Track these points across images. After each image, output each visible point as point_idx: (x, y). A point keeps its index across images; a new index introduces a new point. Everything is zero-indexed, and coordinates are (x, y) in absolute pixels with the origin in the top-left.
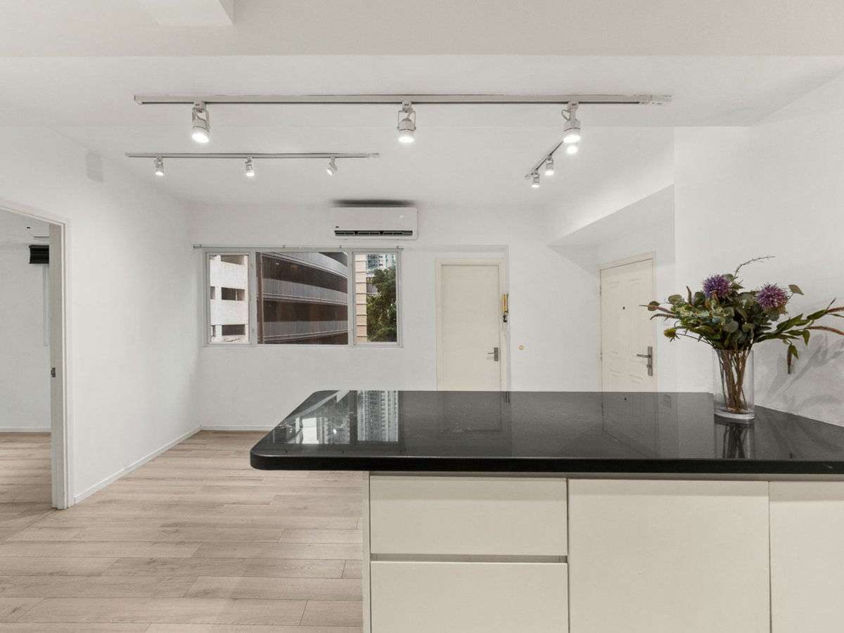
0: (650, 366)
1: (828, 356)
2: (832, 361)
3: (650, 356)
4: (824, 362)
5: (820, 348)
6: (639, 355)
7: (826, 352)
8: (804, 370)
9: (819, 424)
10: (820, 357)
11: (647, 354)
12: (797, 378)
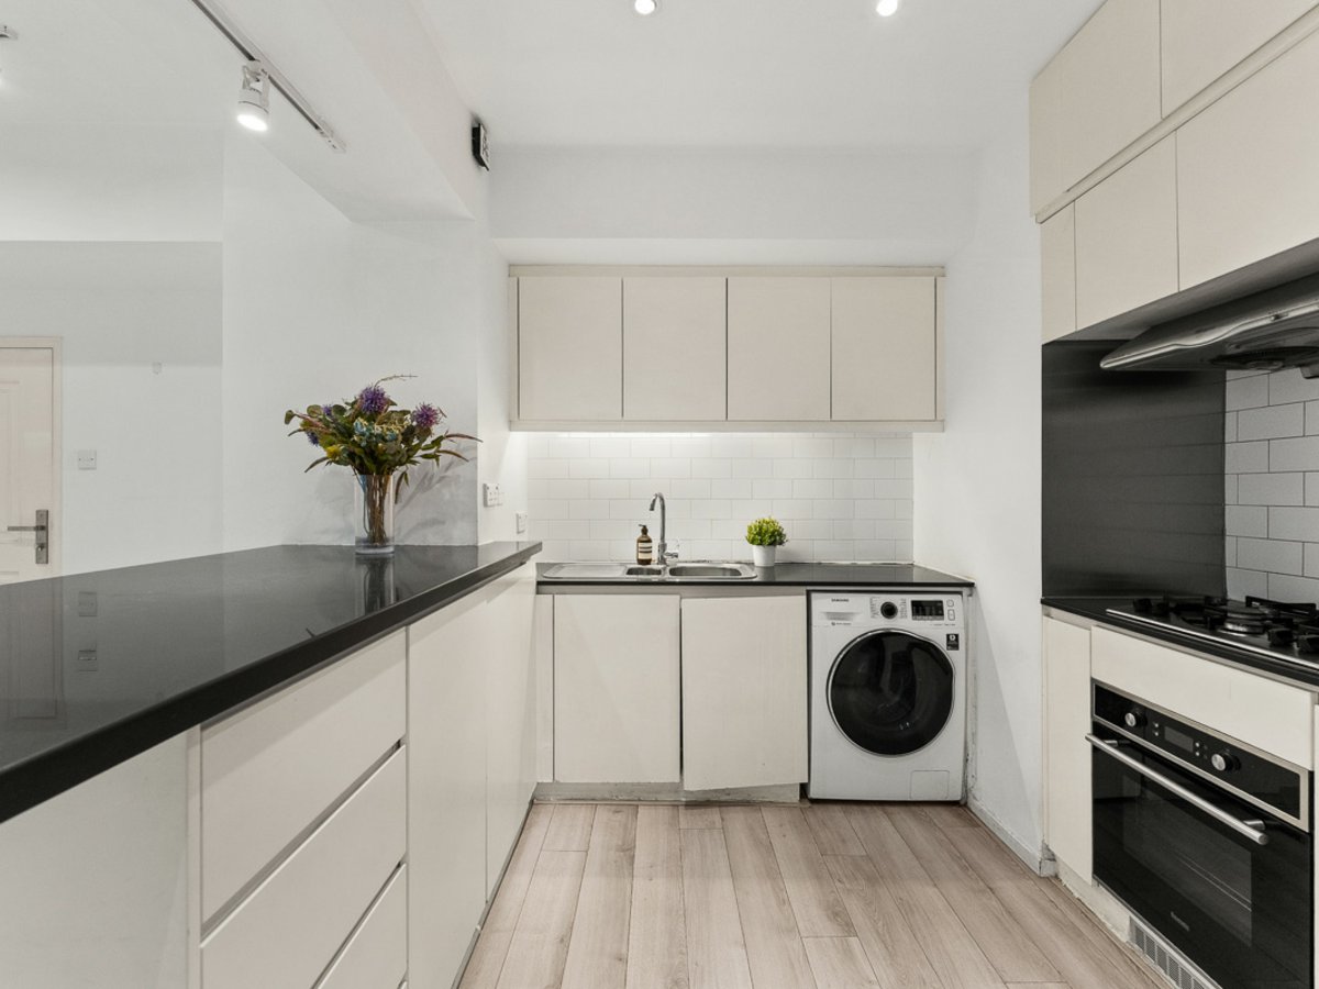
0: (43, 546)
1: (435, 480)
2: (437, 486)
3: (42, 528)
4: (430, 487)
5: (427, 474)
6: (11, 529)
7: (431, 479)
8: (411, 498)
9: (424, 549)
10: (426, 482)
11: (34, 525)
12: (404, 507)
